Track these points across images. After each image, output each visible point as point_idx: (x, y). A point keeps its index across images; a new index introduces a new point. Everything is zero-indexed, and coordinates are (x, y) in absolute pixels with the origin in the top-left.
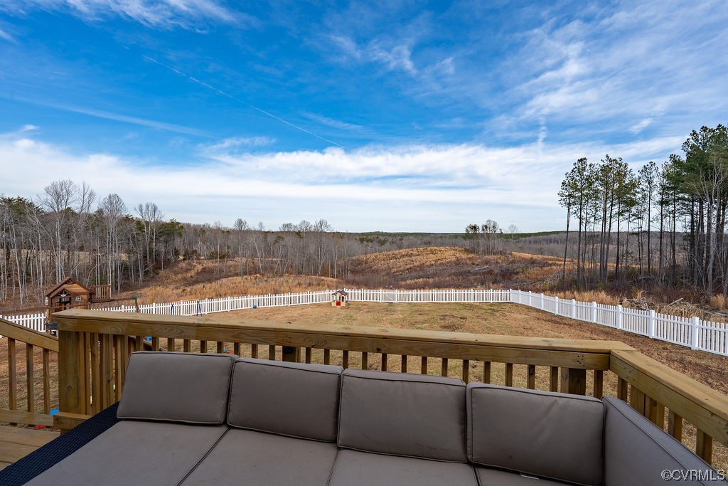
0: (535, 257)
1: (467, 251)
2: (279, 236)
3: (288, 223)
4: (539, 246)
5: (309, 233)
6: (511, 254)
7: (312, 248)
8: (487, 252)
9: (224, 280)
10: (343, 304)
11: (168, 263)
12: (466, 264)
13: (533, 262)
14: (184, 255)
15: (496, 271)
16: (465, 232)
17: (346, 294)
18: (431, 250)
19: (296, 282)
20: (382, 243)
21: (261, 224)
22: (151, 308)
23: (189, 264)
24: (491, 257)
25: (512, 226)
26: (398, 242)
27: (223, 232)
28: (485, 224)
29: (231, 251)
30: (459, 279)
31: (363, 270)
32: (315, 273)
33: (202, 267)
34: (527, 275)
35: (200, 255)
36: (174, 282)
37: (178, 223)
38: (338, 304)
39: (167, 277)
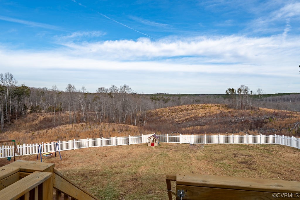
0: (276, 111)
1: (227, 107)
2: (96, 96)
3: (102, 87)
4: (276, 104)
5: (116, 94)
6: (258, 109)
7: (119, 105)
8: (242, 107)
9: (61, 127)
10: (156, 145)
11: (20, 115)
12: (228, 116)
13: (276, 115)
14: (31, 110)
15: (251, 121)
16: (226, 94)
17: (158, 138)
18: (201, 106)
19: (111, 129)
20: (166, 101)
21: (83, 88)
22: (22, 147)
23: (34, 115)
24: (245, 111)
25: (259, 89)
26: (177, 100)
27: (56, 93)
28: (239, 87)
29: (62, 107)
30: (224, 127)
31: (155, 120)
32: (121, 122)
33: (43, 118)
34: (274, 123)
35: (41, 109)
36: (25, 128)
37: (26, 87)
38: (153, 145)
39: (20, 125)
